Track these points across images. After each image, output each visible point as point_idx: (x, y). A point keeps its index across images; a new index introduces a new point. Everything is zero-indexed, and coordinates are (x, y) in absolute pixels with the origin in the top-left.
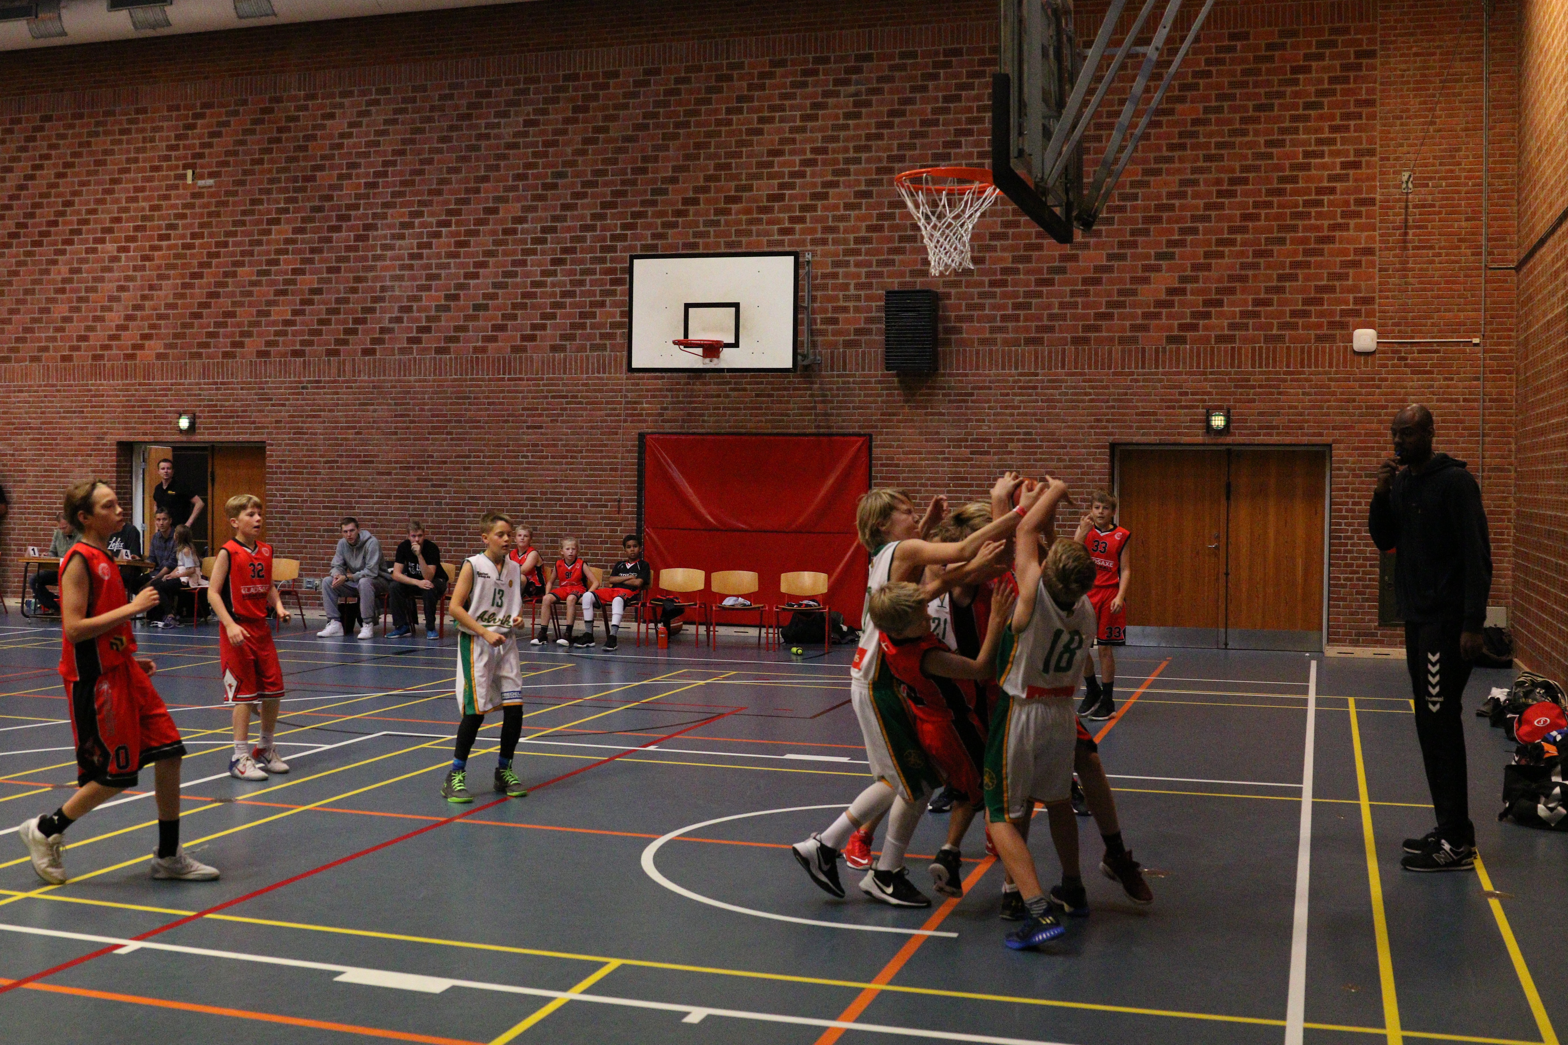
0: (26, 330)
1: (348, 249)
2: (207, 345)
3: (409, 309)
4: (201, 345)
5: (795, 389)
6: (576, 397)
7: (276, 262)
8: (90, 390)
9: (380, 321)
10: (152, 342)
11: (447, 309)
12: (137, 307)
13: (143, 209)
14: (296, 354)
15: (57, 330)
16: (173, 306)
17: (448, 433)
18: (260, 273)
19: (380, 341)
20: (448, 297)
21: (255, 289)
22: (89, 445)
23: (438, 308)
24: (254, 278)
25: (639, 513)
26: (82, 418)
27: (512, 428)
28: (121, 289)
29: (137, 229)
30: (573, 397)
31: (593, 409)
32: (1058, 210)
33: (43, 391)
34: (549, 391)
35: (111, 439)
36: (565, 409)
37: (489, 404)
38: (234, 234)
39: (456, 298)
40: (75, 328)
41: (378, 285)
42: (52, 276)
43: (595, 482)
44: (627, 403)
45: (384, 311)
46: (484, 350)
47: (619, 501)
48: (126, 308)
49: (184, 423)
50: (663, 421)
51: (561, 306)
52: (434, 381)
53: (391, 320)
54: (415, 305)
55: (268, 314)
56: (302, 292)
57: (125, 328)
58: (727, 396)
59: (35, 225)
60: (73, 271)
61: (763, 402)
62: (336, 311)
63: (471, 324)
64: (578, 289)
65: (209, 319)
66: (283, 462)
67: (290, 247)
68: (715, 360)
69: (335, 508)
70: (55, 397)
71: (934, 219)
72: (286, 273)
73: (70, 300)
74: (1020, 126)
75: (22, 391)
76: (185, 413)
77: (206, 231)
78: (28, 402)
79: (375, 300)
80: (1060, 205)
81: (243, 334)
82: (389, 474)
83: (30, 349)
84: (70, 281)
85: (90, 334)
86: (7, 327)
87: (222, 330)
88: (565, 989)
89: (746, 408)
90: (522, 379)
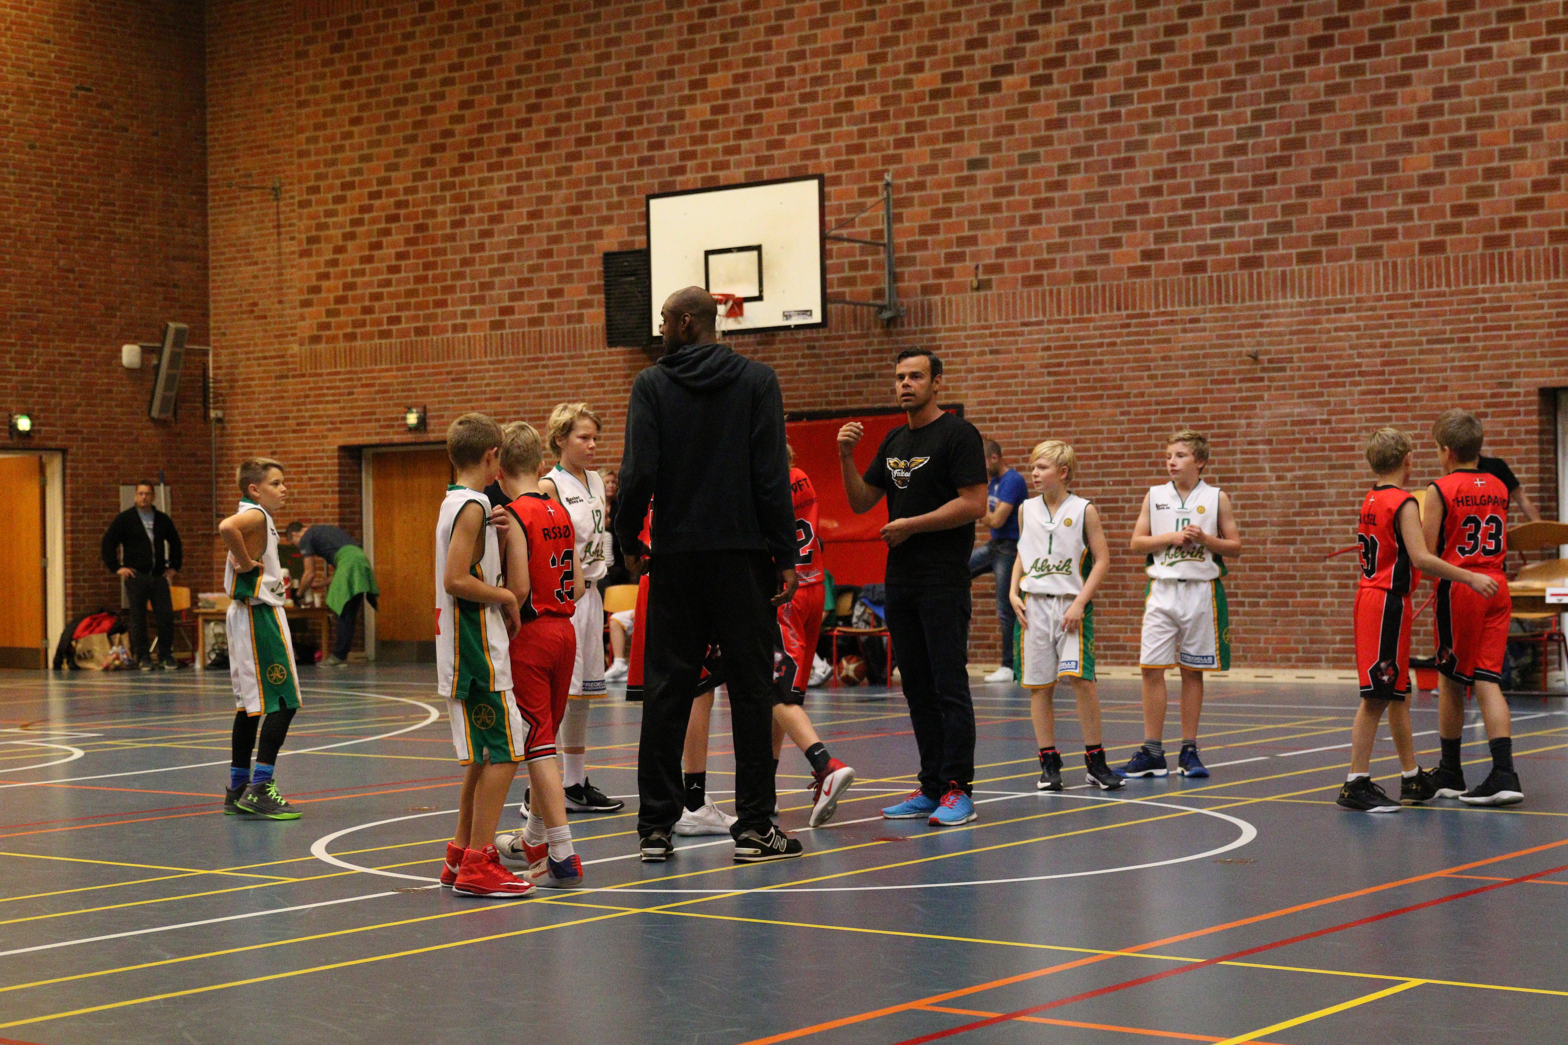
0: (1349, 204)
8: (1483, 300)
15: (1411, 198)
22: (1482, 396)
26: (1466, 349)
33: (1385, 308)
35: (1528, 384)
40: (1446, 194)
42: (1400, 106)
60: (1440, 93)
70: (1410, 316)
73: (1437, 145)
75: (1343, 310)
78: (1357, 328)
83: (1357, 237)
84: (1438, 111)
85: (1480, 201)
86: (1309, 201)
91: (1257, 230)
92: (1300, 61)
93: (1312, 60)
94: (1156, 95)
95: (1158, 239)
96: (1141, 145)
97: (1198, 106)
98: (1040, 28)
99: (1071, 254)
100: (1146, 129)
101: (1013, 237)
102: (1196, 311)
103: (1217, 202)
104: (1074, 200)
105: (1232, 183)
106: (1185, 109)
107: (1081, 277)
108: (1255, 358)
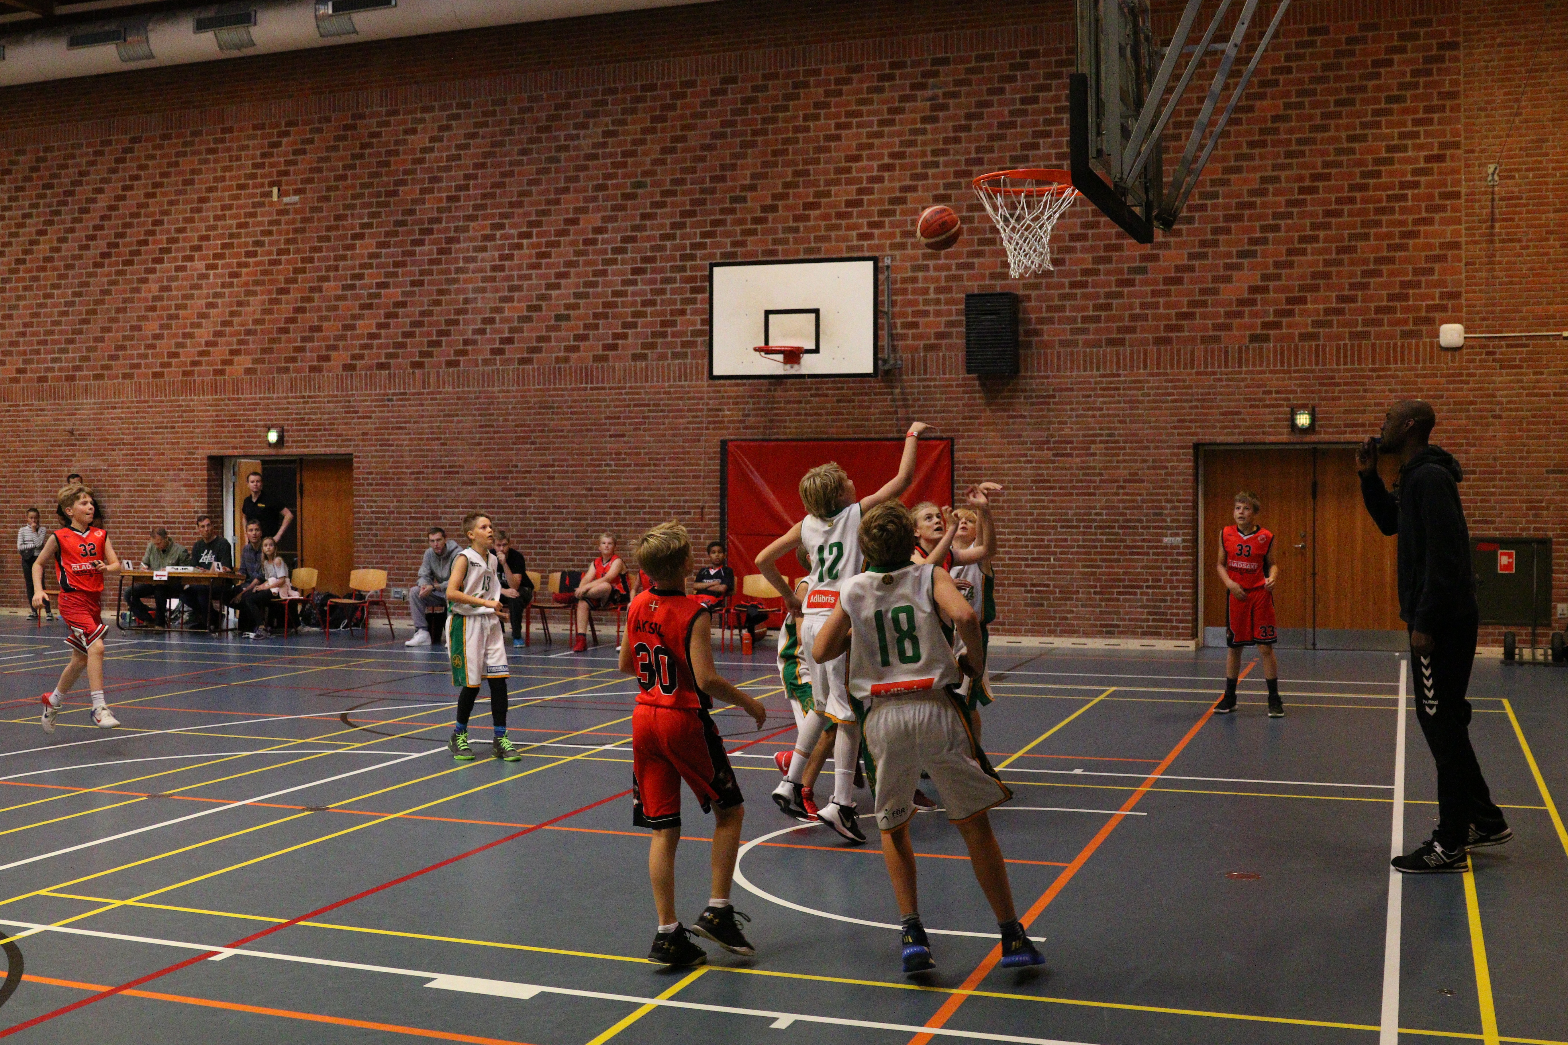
0: (119, 348)
1: (431, 262)
2: (294, 360)
3: (491, 321)
4: (288, 360)
5: (876, 394)
6: (658, 405)
7: (360, 277)
8: (181, 406)
9: (463, 332)
10: (241, 358)
11: (529, 319)
12: (225, 323)
13: (231, 227)
14: (382, 366)
15: (148, 347)
16: (261, 322)
17: (533, 443)
18: (345, 287)
19: (463, 353)
20: (530, 308)
21: (340, 303)
22: (181, 459)
23: (522, 319)
24: (340, 292)
25: (722, 520)
26: (173, 433)
27: (595, 436)
28: (210, 305)
29: (224, 246)
30: (655, 405)
31: (676, 417)
32: (1137, 210)
33: (135, 407)
34: (630, 400)
35: (202, 454)
36: (648, 417)
37: (572, 413)
38: (319, 250)
39: (538, 308)
40: (165, 346)
41: (461, 297)
42: (143, 295)
43: (678, 489)
44: (709, 410)
45: (466, 322)
46: (567, 360)
47: (703, 508)
48: (215, 324)
49: (273, 437)
50: (746, 428)
51: (642, 315)
52: (518, 391)
53: (475, 332)
54: (498, 317)
55: (352, 327)
56: (387, 306)
57: (214, 344)
58: (808, 402)
59: (126, 245)
60: (163, 289)
61: (843, 408)
62: (420, 324)
63: (553, 334)
64: (658, 298)
65: (296, 334)
66: (370, 473)
67: (374, 261)
68: (796, 366)
69: (422, 518)
70: (147, 413)
71: (1013, 221)
72: (371, 287)
73: (161, 318)
74: (1098, 125)
75: (115, 408)
76: (273, 426)
77: (292, 247)
78: (122, 418)
79: (458, 312)
80: (1140, 205)
81: (330, 348)
82: (475, 484)
83: (122, 366)
84: (161, 299)
85: (181, 350)
86: (100, 345)
87: (308, 345)
88: (653, 996)
89: (827, 414)
90: (603, 388)
91: (73, 360)
92: (97, 265)
93: (101, 265)
94: (24, 279)
95: (25, 362)
96: (16, 307)
97: (45, 287)
100: (19, 298)
102: (42, 404)
103: (55, 342)
105: (61, 333)
106: (39, 288)
108: (72, 433)
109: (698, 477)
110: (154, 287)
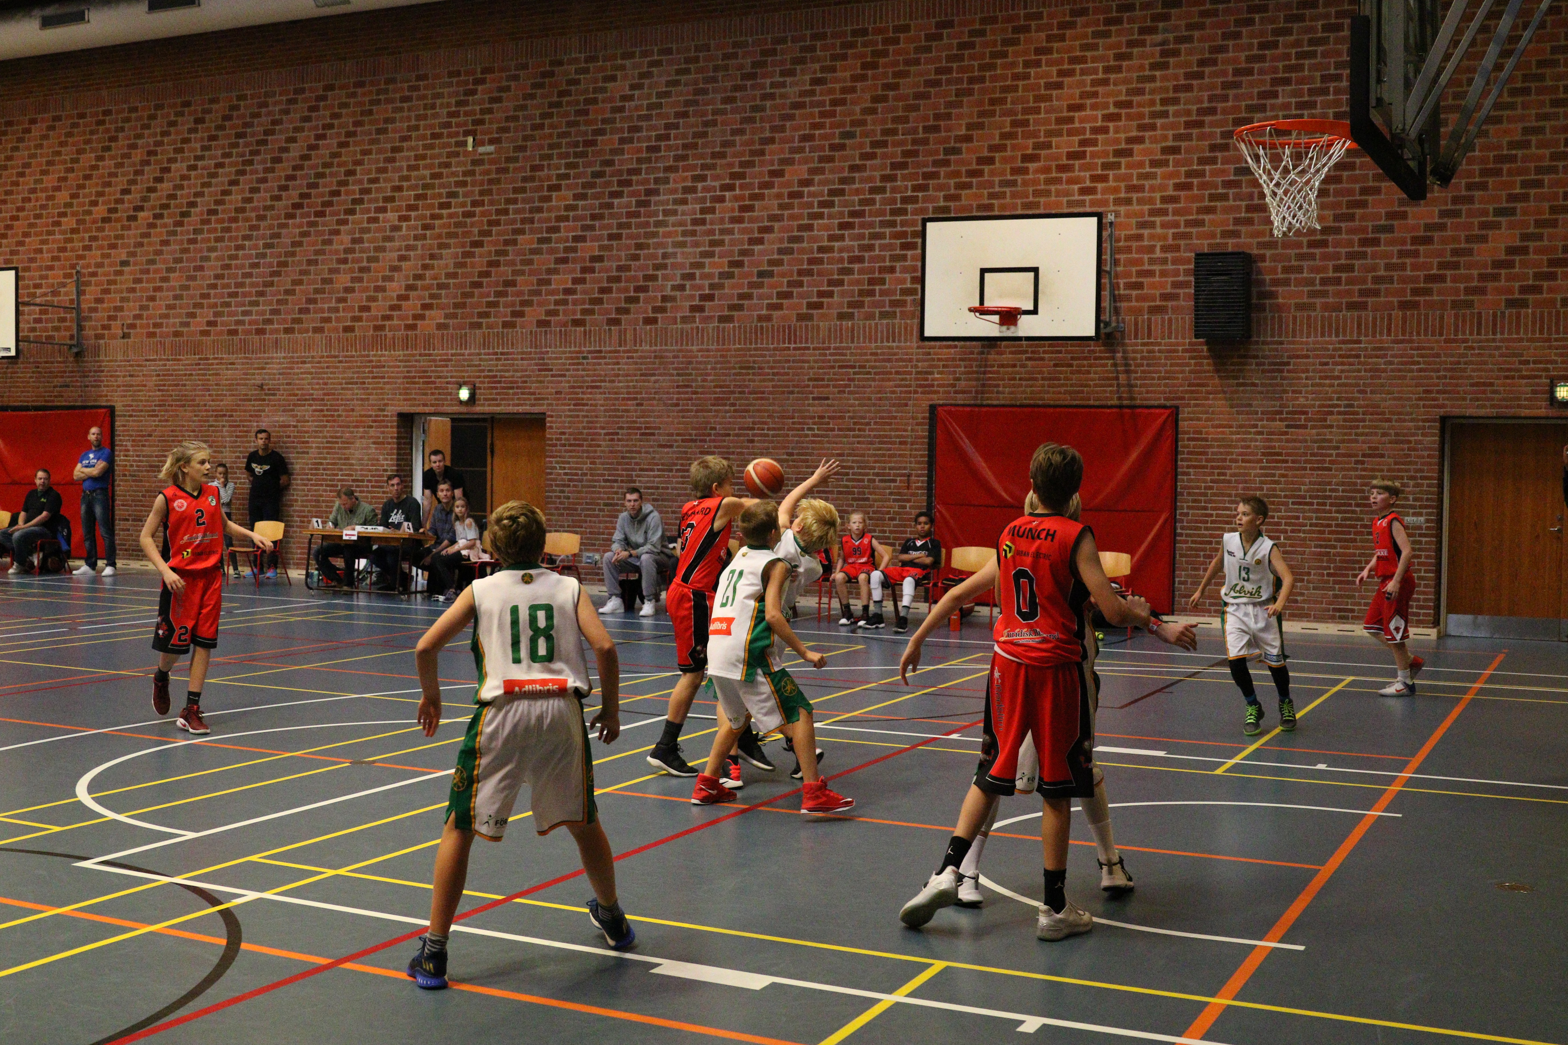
0: (310, 301)
1: (630, 215)
2: (487, 315)
3: (692, 277)
4: (481, 315)
5: (1096, 359)
6: (864, 367)
7: (556, 230)
8: (372, 361)
9: (662, 288)
10: (433, 313)
11: (730, 275)
12: (417, 277)
13: (424, 178)
14: (577, 323)
15: (339, 300)
16: (454, 275)
17: (731, 405)
18: (541, 241)
19: (663, 310)
20: (732, 264)
21: (535, 257)
22: (370, 416)
23: (722, 275)
24: (535, 246)
25: (929, 489)
26: (363, 389)
27: (798, 399)
28: (402, 258)
29: (418, 197)
30: (860, 367)
31: (883, 380)
33: (325, 362)
34: (835, 361)
35: (393, 410)
36: (853, 380)
37: (774, 374)
38: (515, 201)
39: (740, 264)
40: (356, 299)
41: (661, 251)
42: (335, 246)
43: (884, 455)
44: (918, 373)
45: (665, 278)
46: (768, 318)
47: (909, 476)
48: (407, 277)
49: (464, 394)
50: (956, 392)
51: (850, 271)
52: (718, 350)
53: (674, 288)
54: (698, 272)
55: (548, 282)
56: (583, 260)
57: (406, 298)
58: (1023, 366)
59: (318, 196)
60: (354, 241)
61: (1061, 372)
62: (618, 279)
63: (755, 291)
64: (866, 255)
65: (489, 289)
66: (563, 433)
67: (571, 214)
68: (1013, 328)
69: (616, 481)
70: (337, 368)
72: (567, 241)
73: (352, 270)
74: (1379, 72)
75: (304, 362)
76: (465, 383)
77: (486, 198)
78: (311, 373)
79: (657, 267)
81: (524, 303)
82: (671, 446)
83: (313, 320)
84: (353, 251)
85: (373, 304)
86: (290, 298)
87: (502, 300)
88: (890, 991)
89: (1043, 379)
90: (808, 348)
91: (263, 313)
92: (288, 216)
93: (292, 216)
94: (216, 230)
95: (216, 314)
96: (208, 259)
97: (236, 238)
98: (158, 185)
99: (172, 320)
100: (211, 249)
101: (142, 308)
102: (233, 357)
103: (245, 295)
104: (173, 289)
105: (252, 285)
106: (230, 239)
107: (177, 334)
108: (261, 387)
109: (905, 443)
110: (345, 239)
